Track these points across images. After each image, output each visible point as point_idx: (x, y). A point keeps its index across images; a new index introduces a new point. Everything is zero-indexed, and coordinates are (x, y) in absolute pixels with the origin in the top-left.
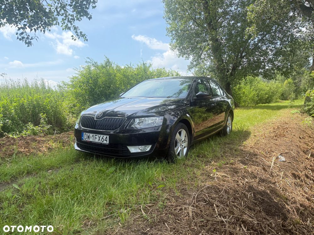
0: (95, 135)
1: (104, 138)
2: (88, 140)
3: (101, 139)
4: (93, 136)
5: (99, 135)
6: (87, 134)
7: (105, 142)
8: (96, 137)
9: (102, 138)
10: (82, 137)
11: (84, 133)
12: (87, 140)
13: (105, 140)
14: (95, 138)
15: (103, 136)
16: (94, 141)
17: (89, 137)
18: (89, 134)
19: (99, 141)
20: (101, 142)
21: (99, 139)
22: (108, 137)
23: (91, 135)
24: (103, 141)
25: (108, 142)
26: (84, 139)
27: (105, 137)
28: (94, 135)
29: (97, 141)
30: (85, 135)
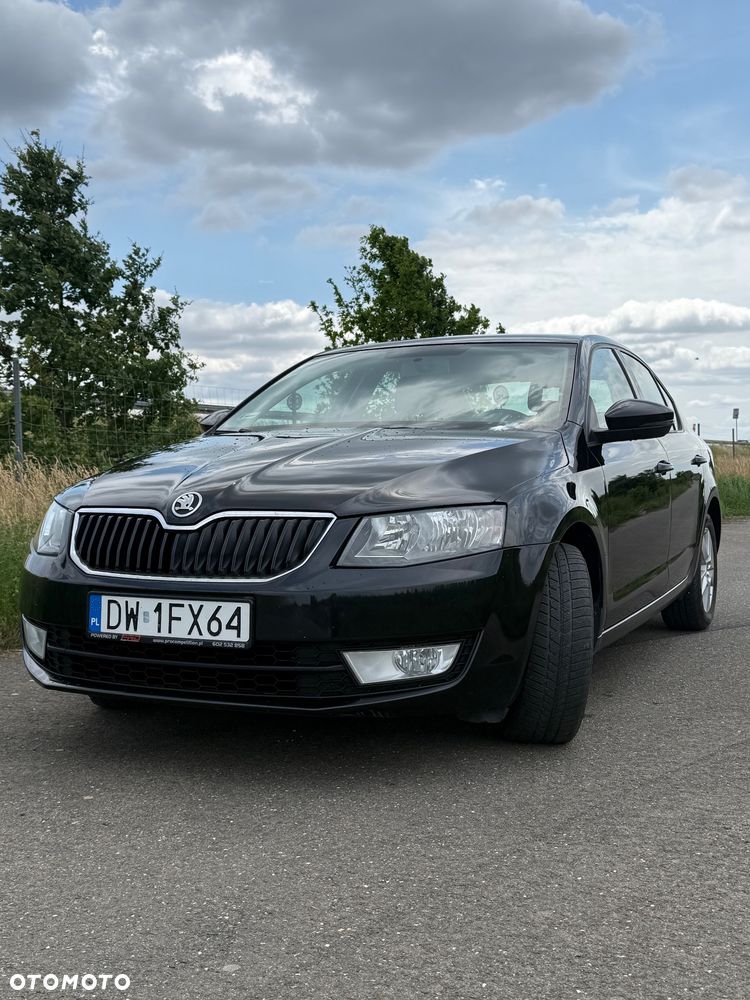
0: (171, 605)
1: (225, 615)
2: (131, 631)
3: (203, 621)
4: (158, 609)
5: (196, 605)
6: (121, 600)
7: (228, 636)
8: (176, 612)
9: (214, 618)
10: (93, 620)
11: (105, 599)
12: (122, 630)
13: (229, 627)
14: (171, 618)
15: (215, 605)
16: (164, 633)
17: (132, 617)
18: (132, 602)
19: (195, 635)
20: (207, 636)
21: (195, 623)
22: (246, 608)
23: (147, 605)
24: (214, 629)
25: (245, 636)
26: (104, 629)
27: (227, 609)
28: (165, 603)
29: (181, 631)
30: (112, 605)
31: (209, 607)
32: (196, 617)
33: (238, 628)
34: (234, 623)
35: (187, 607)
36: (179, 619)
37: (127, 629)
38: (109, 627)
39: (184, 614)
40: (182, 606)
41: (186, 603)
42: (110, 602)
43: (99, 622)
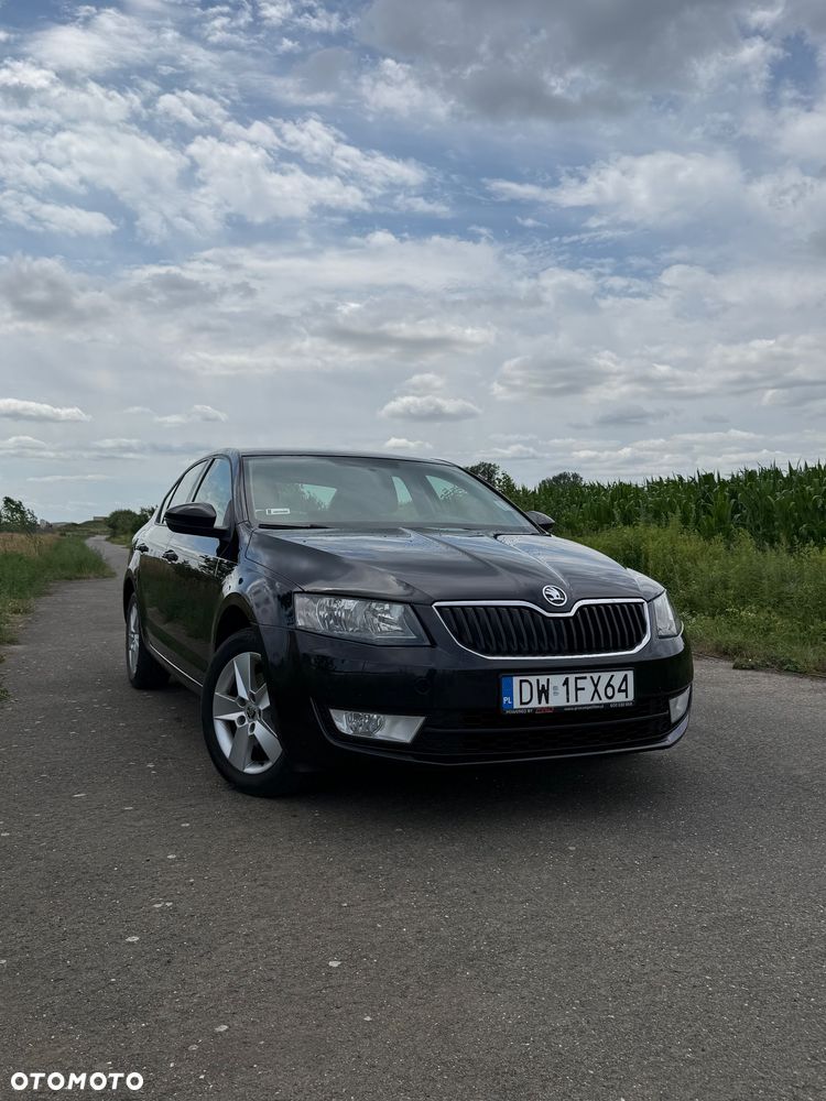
0: (577, 678)
1: (616, 683)
2: (544, 704)
3: (601, 689)
4: (566, 683)
5: (595, 676)
6: (533, 679)
7: (620, 698)
8: (581, 684)
9: (609, 685)
10: (505, 699)
11: (516, 680)
12: (534, 704)
13: (620, 691)
14: (577, 689)
15: (609, 675)
16: (572, 702)
17: (544, 692)
18: (543, 679)
19: (596, 700)
20: (605, 700)
21: (596, 691)
22: (630, 674)
23: (556, 680)
24: (610, 693)
25: (631, 696)
26: (517, 705)
27: (618, 676)
28: (572, 678)
29: (585, 699)
30: (524, 684)
31: (605, 677)
32: (596, 686)
33: (626, 691)
34: (623, 688)
35: (589, 679)
36: (583, 689)
37: (540, 703)
38: (522, 703)
39: (587, 684)
40: (585, 678)
41: (588, 675)
42: (521, 681)
43: (512, 700)
